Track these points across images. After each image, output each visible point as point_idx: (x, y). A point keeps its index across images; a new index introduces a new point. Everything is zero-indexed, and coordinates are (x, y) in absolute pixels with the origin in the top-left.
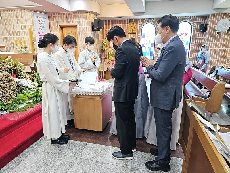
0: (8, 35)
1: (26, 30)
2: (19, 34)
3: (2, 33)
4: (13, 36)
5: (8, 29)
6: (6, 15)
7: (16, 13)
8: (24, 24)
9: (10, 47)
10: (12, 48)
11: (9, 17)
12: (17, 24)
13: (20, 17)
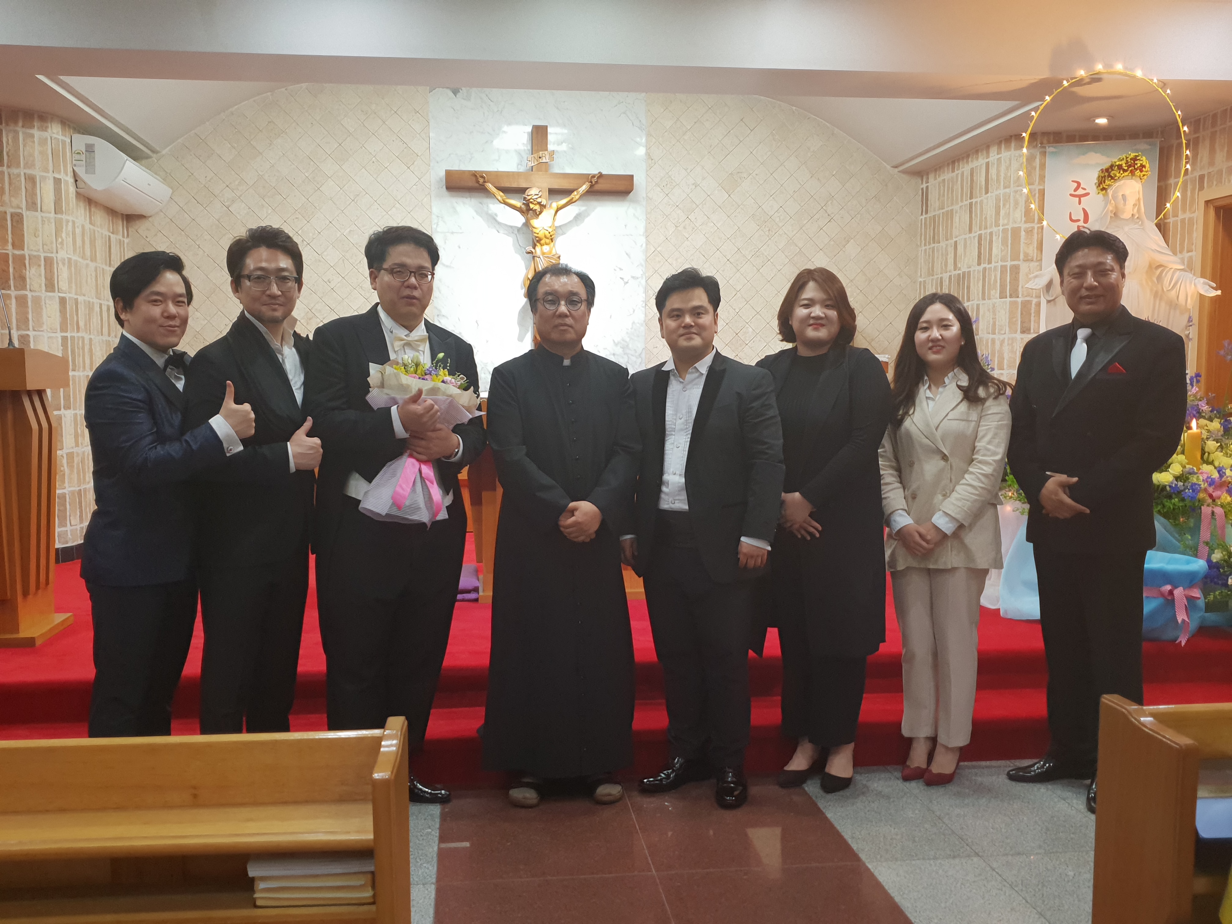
2: (969, 288)
5: (938, 266)
7: (971, 171)
8: (989, 231)
12: (968, 236)
13: (981, 188)
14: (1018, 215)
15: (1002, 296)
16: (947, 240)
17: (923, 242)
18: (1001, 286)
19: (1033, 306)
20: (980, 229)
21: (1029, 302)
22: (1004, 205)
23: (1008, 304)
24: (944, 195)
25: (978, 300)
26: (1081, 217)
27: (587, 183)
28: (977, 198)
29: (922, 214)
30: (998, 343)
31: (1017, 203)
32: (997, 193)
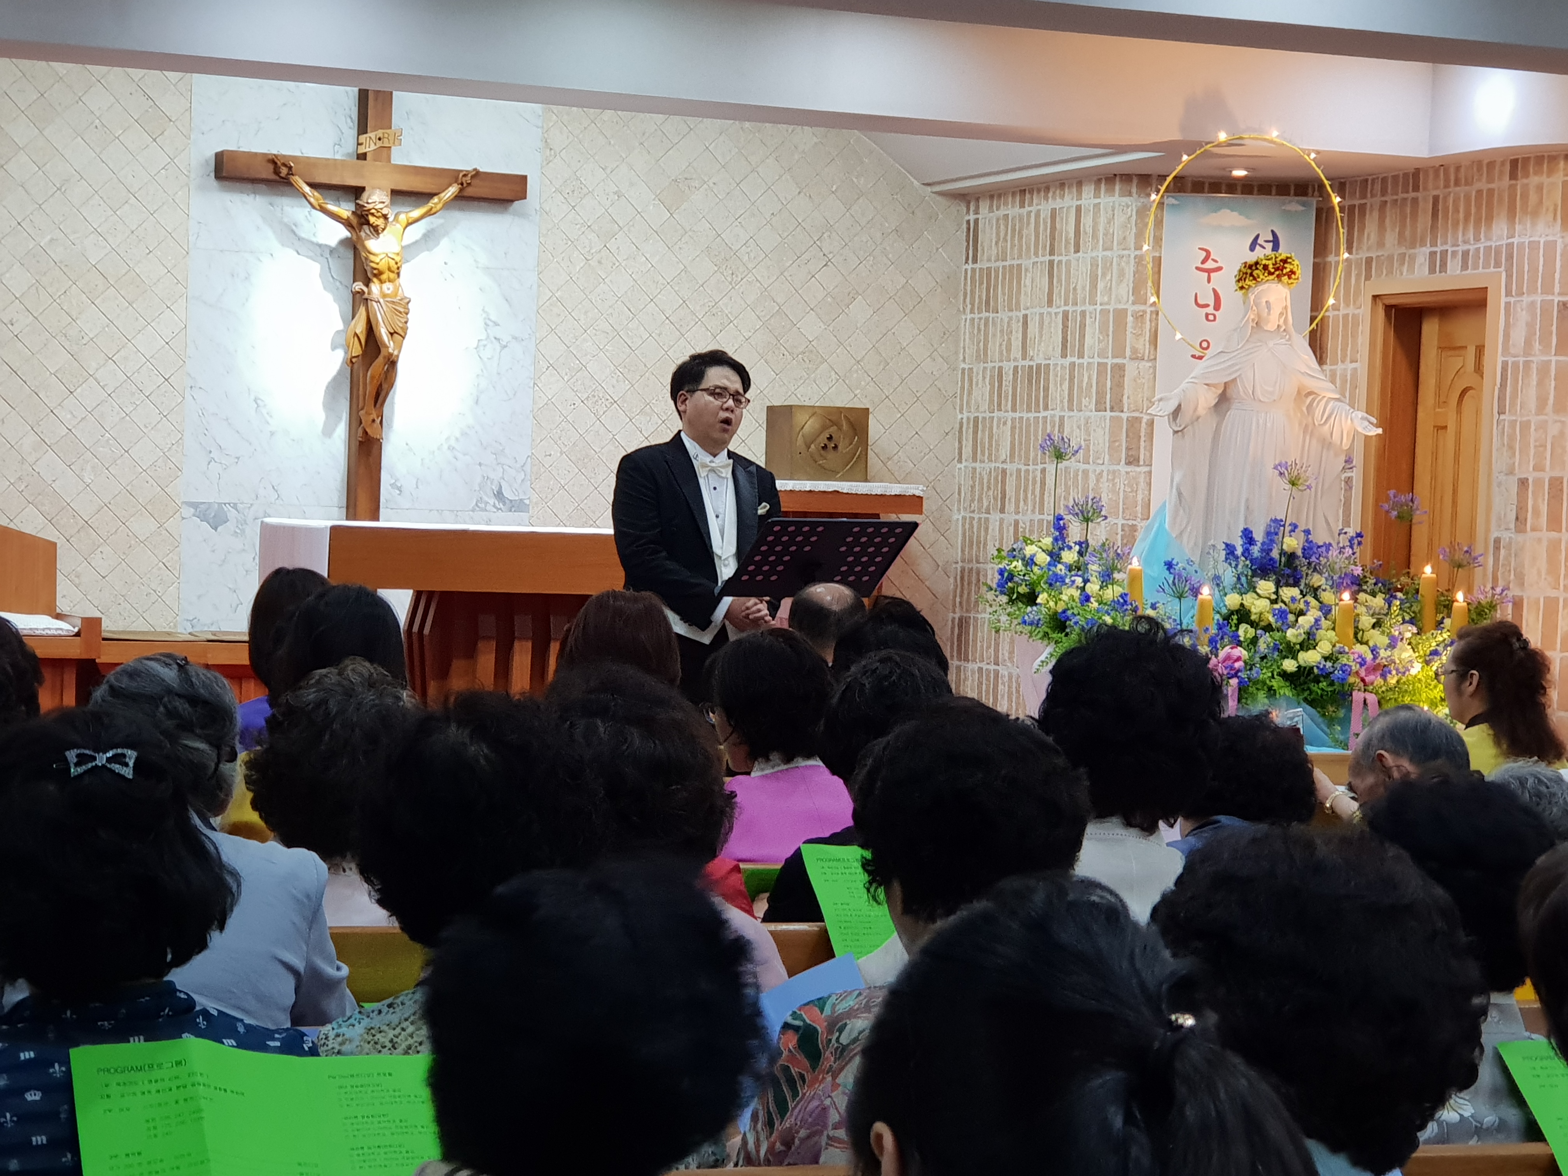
0: (991, 401)
1: (1085, 361)
2: (1046, 389)
3: (963, 388)
4: (1014, 410)
5: (994, 348)
6: (1002, 227)
7: (1054, 212)
8: (1079, 309)
9: (985, 504)
10: (995, 517)
11: (1012, 248)
12: (1045, 310)
13: (1067, 242)
14: (1124, 290)
15: (1100, 407)
16: (1011, 310)
17: (969, 306)
18: (1097, 393)
19: (1143, 425)
20: (1066, 304)
21: (1138, 420)
22: (1104, 275)
23: (1108, 421)
24: (1005, 240)
25: (1062, 409)
26: (1212, 302)
27: (455, 185)
28: (1061, 255)
29: (966, 262)
30: (1092, 478)
31: (1122, 274)
32: (1094, 254)
